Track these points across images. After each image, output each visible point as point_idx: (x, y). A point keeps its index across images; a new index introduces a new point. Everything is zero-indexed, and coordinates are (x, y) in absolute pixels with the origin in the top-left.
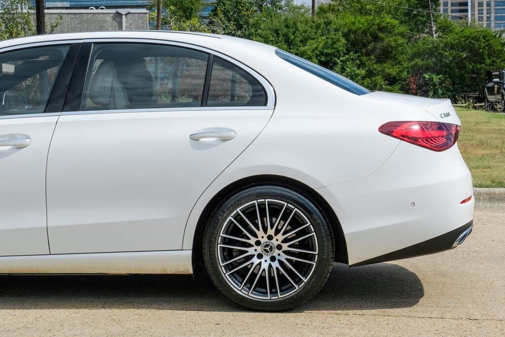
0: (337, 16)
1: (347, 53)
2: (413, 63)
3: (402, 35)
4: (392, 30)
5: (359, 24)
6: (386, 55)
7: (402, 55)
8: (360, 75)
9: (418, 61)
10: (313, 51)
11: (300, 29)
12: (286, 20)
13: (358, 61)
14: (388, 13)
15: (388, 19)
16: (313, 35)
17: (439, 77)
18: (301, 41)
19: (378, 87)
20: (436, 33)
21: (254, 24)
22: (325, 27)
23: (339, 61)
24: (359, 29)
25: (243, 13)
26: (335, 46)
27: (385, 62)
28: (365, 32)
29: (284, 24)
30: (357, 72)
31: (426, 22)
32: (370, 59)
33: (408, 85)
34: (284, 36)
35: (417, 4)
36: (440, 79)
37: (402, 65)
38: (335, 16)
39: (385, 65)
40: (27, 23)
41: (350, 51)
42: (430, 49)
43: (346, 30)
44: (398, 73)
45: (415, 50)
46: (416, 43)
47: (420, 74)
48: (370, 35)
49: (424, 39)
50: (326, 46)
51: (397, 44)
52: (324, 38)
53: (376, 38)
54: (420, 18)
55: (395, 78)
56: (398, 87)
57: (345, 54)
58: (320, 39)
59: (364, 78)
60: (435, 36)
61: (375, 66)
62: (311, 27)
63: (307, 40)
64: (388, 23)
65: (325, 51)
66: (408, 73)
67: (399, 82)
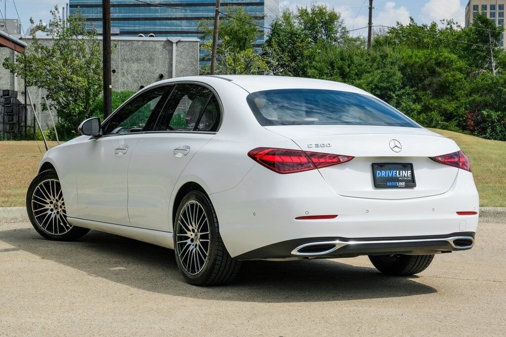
0: (394, 49)
1: (403, 88)
2: (471, 99)
3: (460, 70)
4: (450, 65)
5: (416, 58)
6: (443, 90)
7: (460, 90)
8: (415, 110)
9: (476, 97)
10: (368, 84)
11: (356, 62)
12: (341, 53)
13: (414, 96)
14: (446, 47)
15: (446, 54)
16: (368, 68)
17: (498, 114)
18: (356, 74)
19: (434, 123)
20: (495, 69)
21: (309, 56)
22: (381, 61)
23: (394, 95)
24: (415, 63)
25: (298, 44)
26: (390, 80)
27: (442, 97)
28: (421, 67)
29: (339, 57)
30: (413, 106)
31: (485, 57)
32: (426, 94)
33: (465, 121)
34: (339, 69)
35: (477, 39)
36: (498, 116)
37: (459, 101)
38: (391, 49)
39: (442, 100)
40: (82, 50)
41: (406, 86)
42: (488, 85)
43: (402, 64)
44: (455, 109)
45: (473, 85)
46: (475, 79)
47: (478, 111)
48: (428, 70)
49: (483, 75)
50: (381, 80)
51: (455, 79)
52: (379, 71)
53: (433, 72)
54: (479, 53)
55: (451, 114)
56: (454, 123)
57: (401, 88)
58: (375, 72)
59: (419, 113)
60: (495, 71)
61: (431, 101)
62: (367, 60)
63: (362, 73)
64: (446, 58)
65: (381, 84)
66: (466, 109)
67: (455, 118)
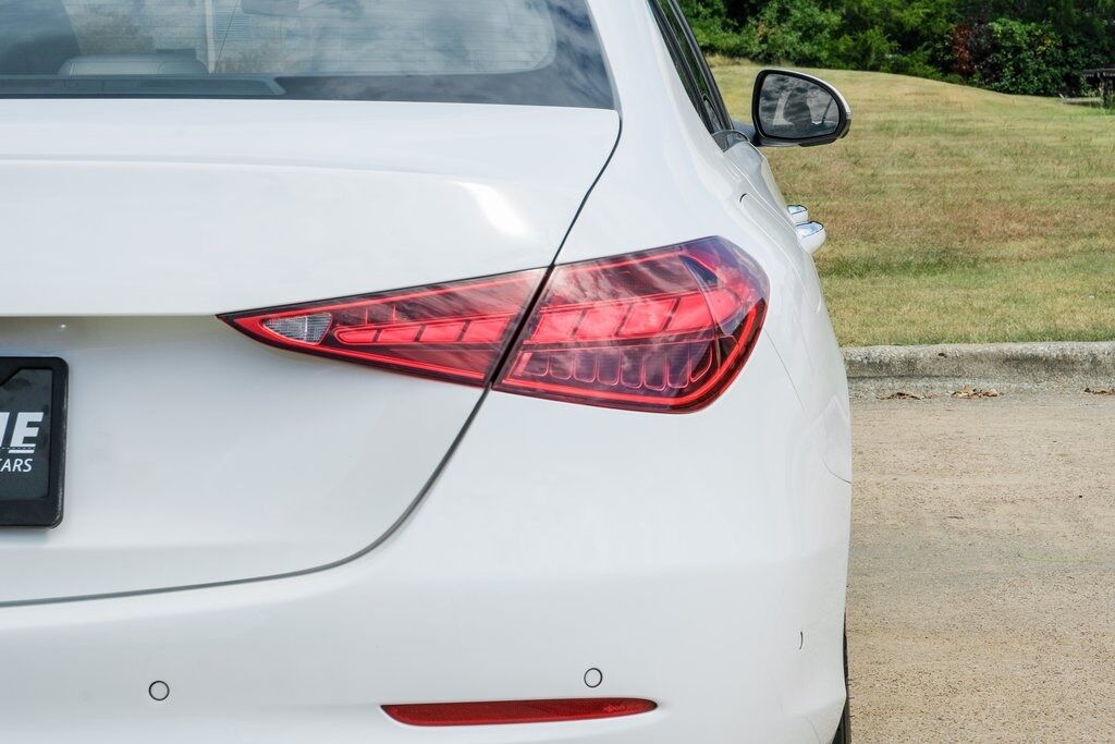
8: (826, 26)
17: (1029, 28)
19: (873, 59)
30: (821, 18)
33: (948, 50)
36: (1030, 34)
44: (924, 21)
47: (980, 22)
55: (915, 33)
56: (922, 54)
66: (951, 19)
67: (925, 44)
